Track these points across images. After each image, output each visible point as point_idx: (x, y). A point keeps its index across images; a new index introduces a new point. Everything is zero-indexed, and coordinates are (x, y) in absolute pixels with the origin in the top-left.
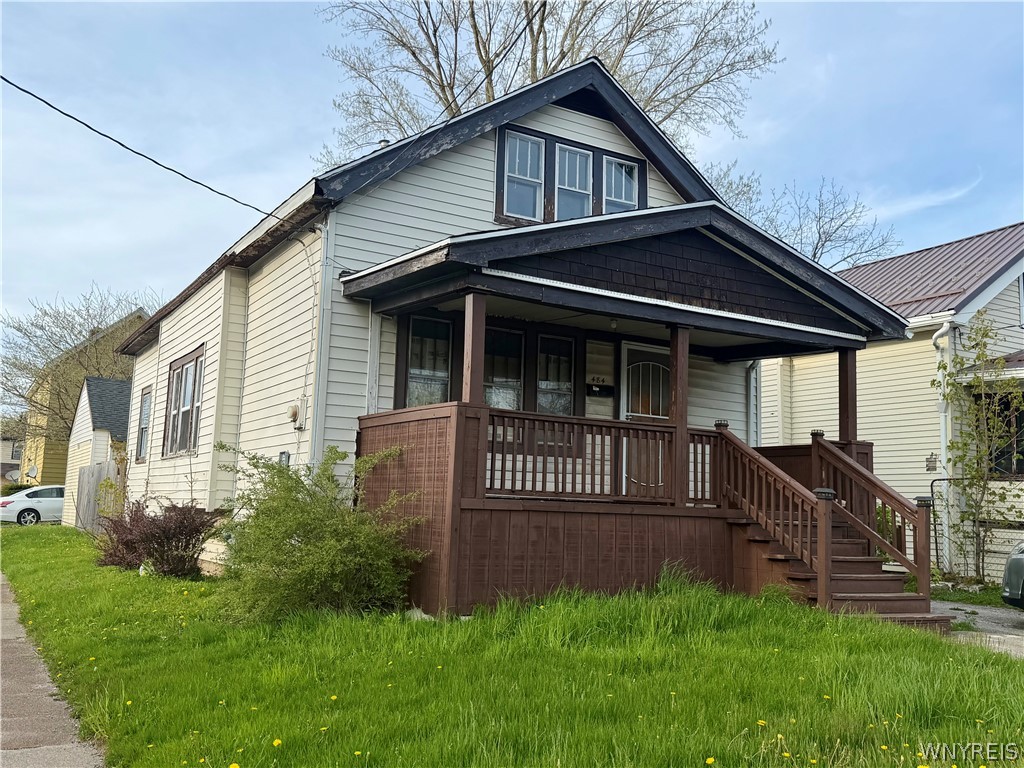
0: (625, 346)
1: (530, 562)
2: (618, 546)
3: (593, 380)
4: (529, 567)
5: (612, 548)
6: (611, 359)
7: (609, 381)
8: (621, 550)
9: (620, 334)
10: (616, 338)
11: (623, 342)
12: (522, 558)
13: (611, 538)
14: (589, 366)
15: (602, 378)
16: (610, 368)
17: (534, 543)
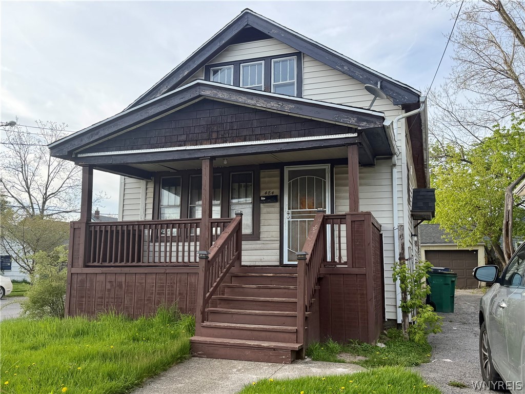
0: (287, 170)
1: (106, 300)
2: (157, 291)
3: (266, 193)
4: (106, 303)
5: (153, 293)
6: (278, 179)
7: (277, 192)
8: (159, 294)
9: (282, 163)
10: (280, 166)
11: (285, 167)
12: (102, 298)
13: (153, 287)
14: (262, 186)
15: (272, 191)
16: (278, 185)
17: (109, 290)
